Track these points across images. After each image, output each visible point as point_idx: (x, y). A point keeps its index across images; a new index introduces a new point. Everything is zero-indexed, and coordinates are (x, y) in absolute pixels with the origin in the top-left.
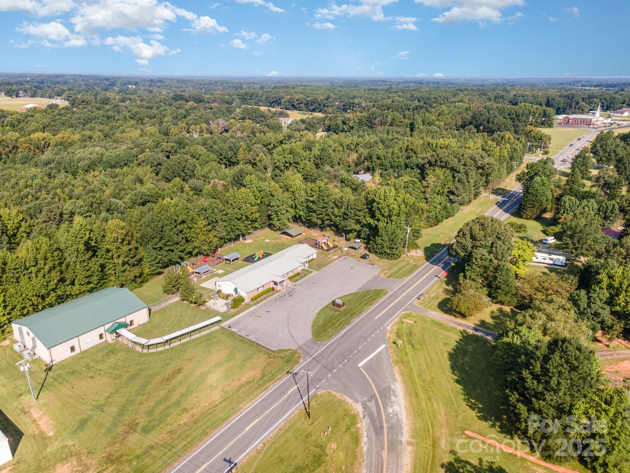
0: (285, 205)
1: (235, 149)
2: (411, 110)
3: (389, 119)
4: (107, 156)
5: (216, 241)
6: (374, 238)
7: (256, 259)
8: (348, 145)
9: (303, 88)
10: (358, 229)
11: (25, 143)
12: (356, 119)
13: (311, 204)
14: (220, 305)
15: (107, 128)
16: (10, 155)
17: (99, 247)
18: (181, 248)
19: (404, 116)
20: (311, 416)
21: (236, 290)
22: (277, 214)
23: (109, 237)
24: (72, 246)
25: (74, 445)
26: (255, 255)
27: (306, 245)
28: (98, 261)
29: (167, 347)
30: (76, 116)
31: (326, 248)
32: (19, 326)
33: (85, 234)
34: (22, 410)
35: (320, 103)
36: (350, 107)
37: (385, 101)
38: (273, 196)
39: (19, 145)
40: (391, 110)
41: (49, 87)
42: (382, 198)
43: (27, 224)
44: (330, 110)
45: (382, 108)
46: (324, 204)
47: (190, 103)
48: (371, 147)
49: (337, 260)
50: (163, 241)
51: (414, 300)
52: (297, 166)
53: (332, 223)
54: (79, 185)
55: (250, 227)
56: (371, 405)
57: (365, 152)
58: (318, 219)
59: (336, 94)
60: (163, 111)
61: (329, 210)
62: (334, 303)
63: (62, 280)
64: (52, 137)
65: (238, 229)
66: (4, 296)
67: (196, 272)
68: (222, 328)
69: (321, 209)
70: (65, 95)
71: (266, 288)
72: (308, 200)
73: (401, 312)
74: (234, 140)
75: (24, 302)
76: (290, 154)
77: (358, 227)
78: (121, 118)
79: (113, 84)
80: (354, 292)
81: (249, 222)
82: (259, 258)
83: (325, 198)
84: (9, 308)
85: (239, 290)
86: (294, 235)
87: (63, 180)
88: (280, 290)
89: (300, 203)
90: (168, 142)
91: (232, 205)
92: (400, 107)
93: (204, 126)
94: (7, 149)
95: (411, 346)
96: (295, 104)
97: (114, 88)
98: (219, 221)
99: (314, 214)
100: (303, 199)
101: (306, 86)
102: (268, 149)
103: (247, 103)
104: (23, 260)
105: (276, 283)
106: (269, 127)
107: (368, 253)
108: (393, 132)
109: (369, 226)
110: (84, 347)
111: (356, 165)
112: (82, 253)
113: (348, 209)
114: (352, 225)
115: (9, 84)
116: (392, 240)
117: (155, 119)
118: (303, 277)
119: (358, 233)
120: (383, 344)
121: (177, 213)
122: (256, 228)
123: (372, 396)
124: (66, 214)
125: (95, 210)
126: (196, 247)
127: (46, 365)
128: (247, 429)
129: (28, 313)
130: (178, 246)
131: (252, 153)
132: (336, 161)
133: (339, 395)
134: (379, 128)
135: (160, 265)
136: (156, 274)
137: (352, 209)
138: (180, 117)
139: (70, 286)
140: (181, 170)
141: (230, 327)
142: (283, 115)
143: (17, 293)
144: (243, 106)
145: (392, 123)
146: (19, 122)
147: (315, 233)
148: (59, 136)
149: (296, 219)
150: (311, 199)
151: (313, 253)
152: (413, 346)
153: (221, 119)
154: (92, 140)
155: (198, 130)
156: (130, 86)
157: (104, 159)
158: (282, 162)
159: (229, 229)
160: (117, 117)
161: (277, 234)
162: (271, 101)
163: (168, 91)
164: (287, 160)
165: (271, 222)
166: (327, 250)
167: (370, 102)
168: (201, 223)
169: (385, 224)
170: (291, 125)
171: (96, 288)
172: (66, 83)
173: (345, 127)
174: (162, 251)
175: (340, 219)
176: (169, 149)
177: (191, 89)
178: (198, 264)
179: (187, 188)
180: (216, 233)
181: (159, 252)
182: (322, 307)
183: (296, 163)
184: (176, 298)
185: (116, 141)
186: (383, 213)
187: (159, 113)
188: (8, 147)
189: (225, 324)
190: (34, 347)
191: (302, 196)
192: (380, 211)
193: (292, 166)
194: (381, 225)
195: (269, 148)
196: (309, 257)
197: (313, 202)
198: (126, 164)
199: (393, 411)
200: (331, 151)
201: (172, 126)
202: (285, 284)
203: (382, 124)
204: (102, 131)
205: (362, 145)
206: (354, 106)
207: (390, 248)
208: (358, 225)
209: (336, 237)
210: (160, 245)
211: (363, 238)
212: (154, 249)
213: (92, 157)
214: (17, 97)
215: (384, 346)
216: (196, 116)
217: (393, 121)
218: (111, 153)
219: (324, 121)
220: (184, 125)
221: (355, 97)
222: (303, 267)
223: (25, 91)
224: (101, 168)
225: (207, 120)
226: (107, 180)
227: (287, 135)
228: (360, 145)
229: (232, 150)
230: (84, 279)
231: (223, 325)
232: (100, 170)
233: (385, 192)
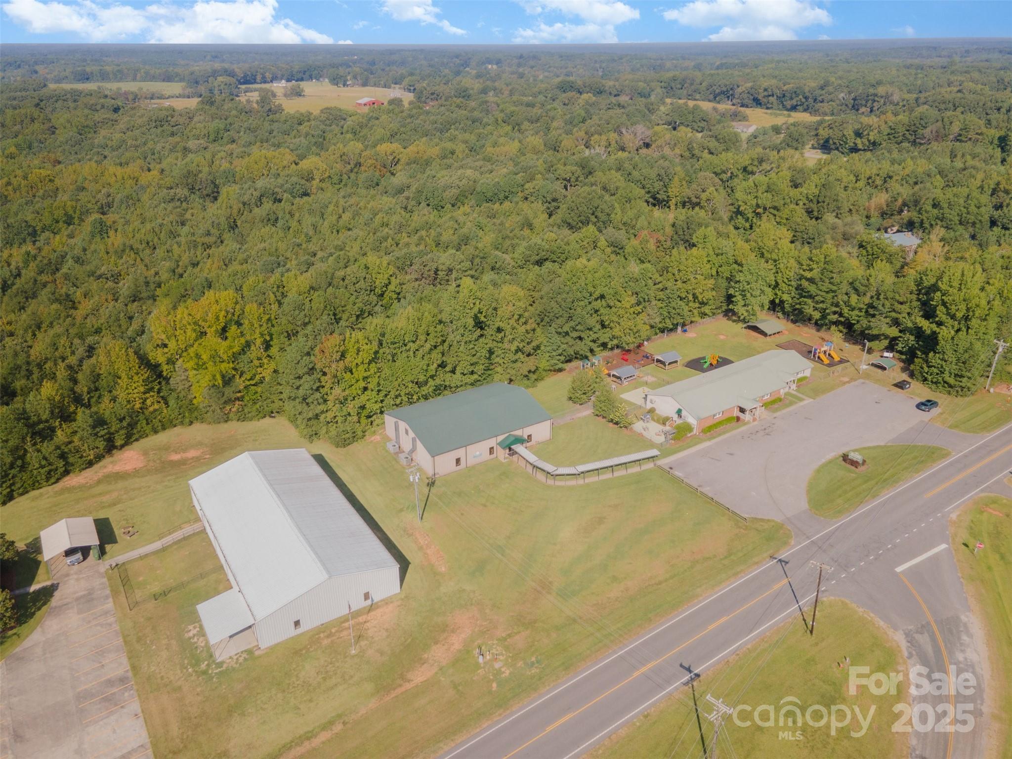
0: (760, 282)
1: (665, 179)
2: (1003, 110)
3: (956, 128)
4: (482, 184)
5: (645, 331)
6: (927, 354)
7: (706, 366)
8: (870, 178)
9: (773, 65)
10: (891, 336)
11: (370, 158)
12: (883, 127)
13: (805, 283)
14: (653, 431)
15: (472, 138)
16: (353, 175)
17: (488, 323)
18: (594, 336)
19: (989, 122)
20: (814, 632)
21: (679, 412)
22: (744, 296)
23: (505, 310)
24: (459, 319)
25: (474, 592)
26: (704, 358)
27: (793, 353)
28: (486, 344)
29: (581, 481)
30: (432, 118)
31: (826, 361)
32: (395, 420)
33: (474, 304)
34: (404, 531)
35: (807, 94)
36: (867, 101)
37: (943, 90)
38: (741, 265)
39: (362, 160)
40: (960, 109)
41: (383, 70)
42: (956, 284)
43: (398, 281)
44: (825, 107)
45: (942, 106)
46: (831, 286)
47: (585, 96)
48: (916, 183)
49: (847, 385)
50: (572, 324)
51: (1005, 476)
52: (775, 212)
53: (842, 319)
54: (448, 227)
55: (696, 312)
56: (923, 639)
57: (905, 192)
58: (816, 309)
59: (840, 78)
60: (550, 110)
61: (840, 296)
62: (845, 458)
63: (442, 365)
64: (402, 150)
65: (679, 314)
66: (379, 377)
67: (614, 375)
68: (660, 467)
69: (824, 294)
70: (406, 82)
71: (727, 416)
72: (803, 276)
73: (976, 494)
74: (667, 164)
75: (399, 388)
76: (767, 192)
77: (894, 332)
78: (490, 122)
79: (466, 64)
80: (882, 444)
81: (697, 305)
82: (711, 364)
83: (834, 275)
84: (382, 394)
85: (684, 413)
86: (769, 333)
87: (425, 218)
88: (748, 423)
89: (786, 280)
90: (565, 165)
91: (674, 274)
92: (981, 104)
93: (613, 136)
94: (349, 167)
95: (997, 557)
96: (760, 97)
97: (467, 69)
98: (653, 299)
99: (809, 301)
100: (792, 274)
101: (778, 62)
102: (721, 180)
103: (674, 95)
104: (403, 332)
105: (742, 410)
106: (718, 140)
107: (909, 380)
108: (963, 155)
109: (918, 333)
110: (471, 461)
111: (883, 214)
112: (470, 331)
113: (878, 299)
114: (881, 325)
115: (334, 66)
116: (964, 363)
117: (539, 124)
118: (787, 406)
119: (890, 342)
120: (943, 542)
121: (596, 282)
122: (703, 315)
123: (923, 626)
124: (442, 270)
125: (477, 267)
126: (614, 337)
127: (428, 478)
128: (711, 627)
129: (401, 403)
130: (591, 333)
131: (694, 186)
132: (846, 206)
133: (861, 610)
134: (935, 145)
135: (562, 358)
136: (554, 371)
137: (887, 299)
138: (576, 121)
139: (450, 374)
140: (591, 212)
141: (671, 468)
142: (738, 118)
143: (393, 376)
144: (668, 101)
145: (960, 135)
146: (361, 127)
147: (807, 334)
148: (412, 149)
149: (775, 306)
150: (808, 275)
151: (806, 368)
152: (1003, 557)
153: (641, 126)
154: (454, 156)
155: (604, 143)
156: (490, 66)
157: (478, 189)
158: (752, 205)
159: (666, 314)
160: (485, 120)
161: (739, 328)
162: (717, 91)
163: (546, 74)
164: (760, 202)
165: (731, 307)
166: (830, 365)
167: (909, 92)
168: (629, 300)
169: (953, 333)
170: (755, 137)
171: (479, 381)
172: (403, 63)
173: (859, 141)
174: (567, 337)
175: (860, 314)
176: (567, 177)
177: (581, 70)
178: (615, 362)
179: (602, 243)
180: (646, 319)
181: (563, 339)
182: (824, 461)
183: (775, 208)
184: (586, 412)
185: (488, 159)
186: (953, 311)
187: (544, 114)
188: (349, 164)
189: (664, 462)
190: (414, 450)
191: (790, 268)
192: (946, 307)
193: (767, 213)
194: (945, 333)
195: (725, 178)
196: (797, 373)
197: (811, 281)
198: (506, 197)
199: (966, 659)
200: (839, 189)
201: (564, 135)
202: (757, 413)
203: (939, 137)
204: (467, 142)
205: (899, 178)
206: (874, 101)
207: (956, 375)
208: (894, 328)
209: (847, 345)
210: (566, 328)
211: (901, 353)
212: (559, 333)
213: (461, 184)
214: (344, 85)
215: (944, 546)
216: (600, 119)
217: (964, 132)
218: (487, 179)
219: (816, 129)
220: (582, 134)
221: (879, 83)
222: (787, 390)
223: (355, 77)
224: (473, 202)
225: (618, 126)
226: (483, 220)
227: (756, 156)
228: (895, 178)
229: (661, 180)
230: (469, 367)
231: (660, 462)
232: (471, 204)
233: (963, 275)
